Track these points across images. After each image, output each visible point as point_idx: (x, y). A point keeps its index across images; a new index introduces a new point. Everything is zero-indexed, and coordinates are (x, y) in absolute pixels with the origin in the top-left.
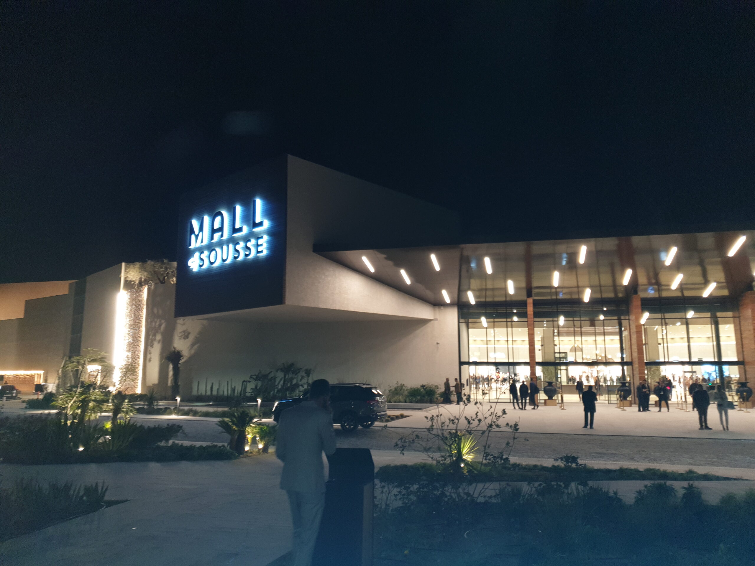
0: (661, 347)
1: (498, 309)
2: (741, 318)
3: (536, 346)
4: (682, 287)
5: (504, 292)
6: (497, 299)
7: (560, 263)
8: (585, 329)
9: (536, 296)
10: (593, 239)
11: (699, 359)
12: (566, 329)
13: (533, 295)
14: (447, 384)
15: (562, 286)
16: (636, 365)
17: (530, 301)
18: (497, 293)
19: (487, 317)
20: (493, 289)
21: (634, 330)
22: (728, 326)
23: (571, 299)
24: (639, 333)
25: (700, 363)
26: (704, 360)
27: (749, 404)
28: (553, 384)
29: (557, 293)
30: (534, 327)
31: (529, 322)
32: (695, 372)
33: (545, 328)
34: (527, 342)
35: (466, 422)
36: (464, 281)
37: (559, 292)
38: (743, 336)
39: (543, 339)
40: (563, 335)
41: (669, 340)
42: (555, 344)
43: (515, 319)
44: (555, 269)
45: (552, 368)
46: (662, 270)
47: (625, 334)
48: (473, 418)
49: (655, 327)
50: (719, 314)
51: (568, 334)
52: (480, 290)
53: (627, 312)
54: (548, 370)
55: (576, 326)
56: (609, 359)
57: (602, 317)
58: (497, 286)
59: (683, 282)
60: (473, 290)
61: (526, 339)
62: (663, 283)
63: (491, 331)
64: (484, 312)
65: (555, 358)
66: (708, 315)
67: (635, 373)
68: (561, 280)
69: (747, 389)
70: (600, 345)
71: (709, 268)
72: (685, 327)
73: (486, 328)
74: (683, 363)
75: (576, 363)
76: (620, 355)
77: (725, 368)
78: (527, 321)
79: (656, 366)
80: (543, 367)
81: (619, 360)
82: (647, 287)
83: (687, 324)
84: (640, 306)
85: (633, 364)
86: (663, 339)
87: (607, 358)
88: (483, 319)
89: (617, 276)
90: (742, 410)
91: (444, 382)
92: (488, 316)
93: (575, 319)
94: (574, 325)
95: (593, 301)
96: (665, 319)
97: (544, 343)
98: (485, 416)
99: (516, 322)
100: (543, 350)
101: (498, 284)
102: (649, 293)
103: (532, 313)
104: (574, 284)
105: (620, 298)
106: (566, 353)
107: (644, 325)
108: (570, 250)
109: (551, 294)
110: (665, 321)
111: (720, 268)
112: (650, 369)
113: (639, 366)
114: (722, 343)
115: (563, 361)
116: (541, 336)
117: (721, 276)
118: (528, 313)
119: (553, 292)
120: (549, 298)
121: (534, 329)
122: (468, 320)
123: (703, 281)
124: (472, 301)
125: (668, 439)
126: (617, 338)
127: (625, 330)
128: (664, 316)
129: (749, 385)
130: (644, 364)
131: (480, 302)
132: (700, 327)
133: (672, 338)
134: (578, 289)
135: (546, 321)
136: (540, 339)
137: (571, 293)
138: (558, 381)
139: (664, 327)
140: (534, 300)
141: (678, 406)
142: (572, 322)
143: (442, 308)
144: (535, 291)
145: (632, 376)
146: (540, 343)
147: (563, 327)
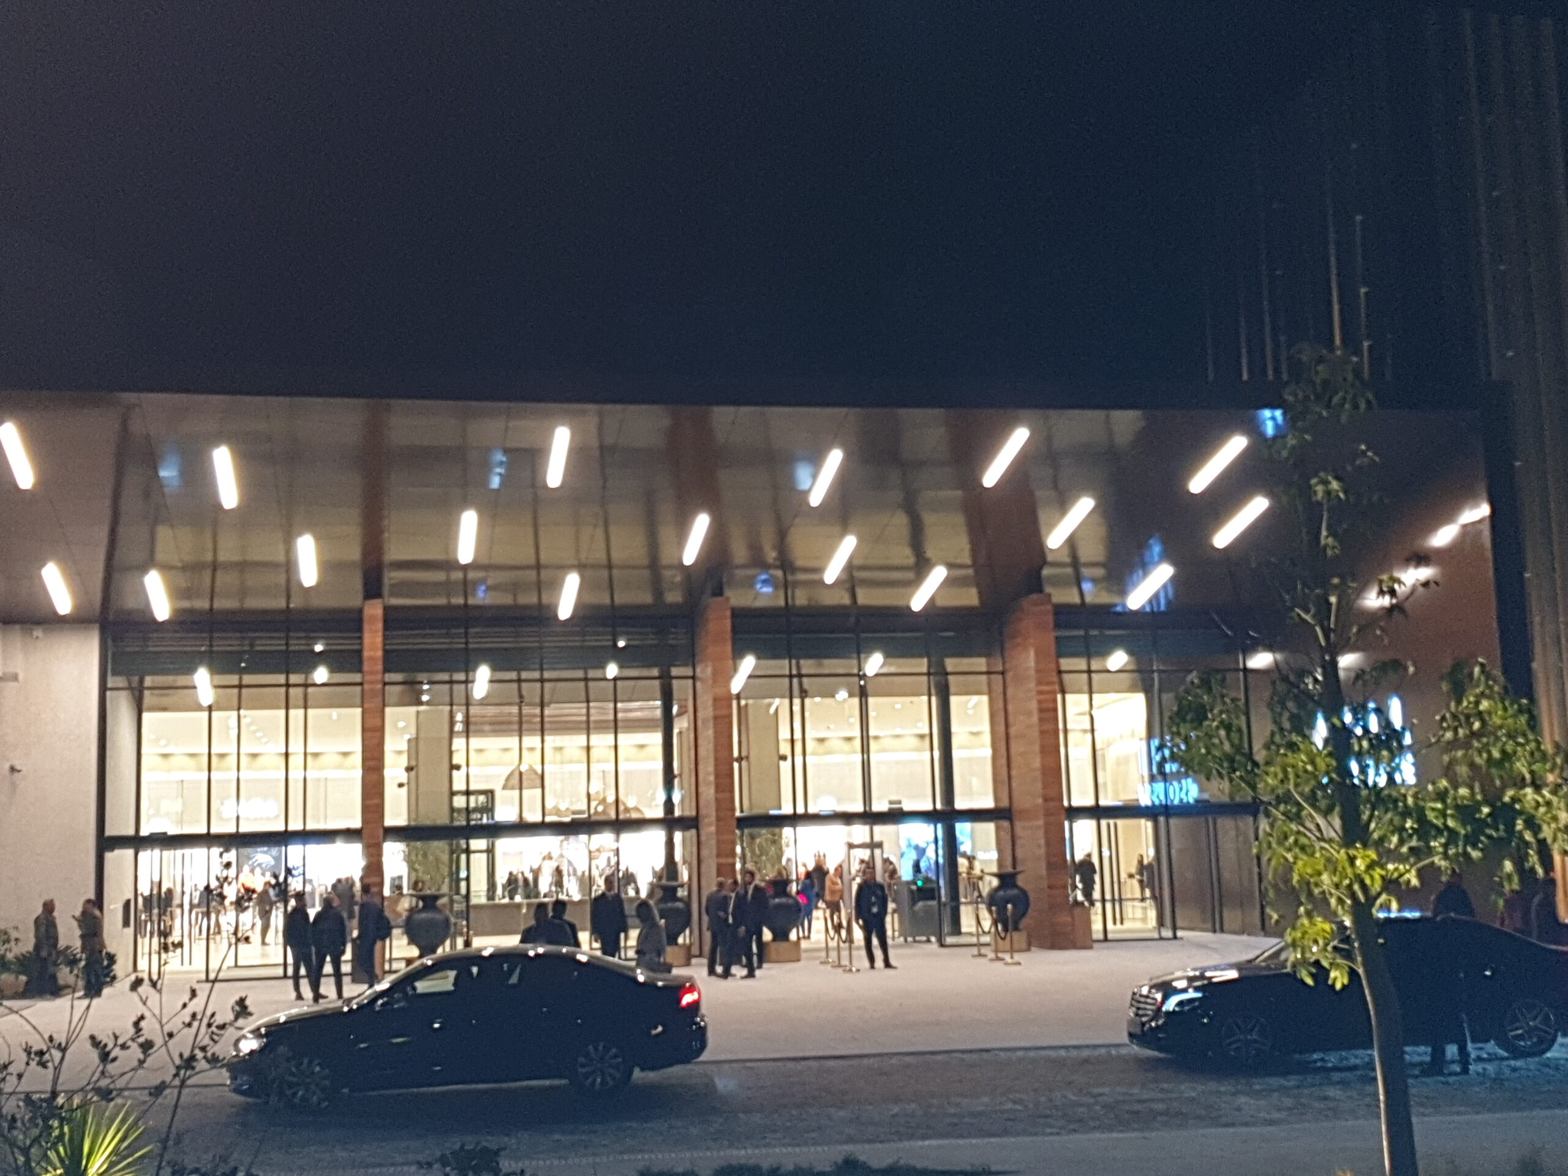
0: (785, 767)
1: (261, 638)
2: (1009, 675)
3: (388, 773)
4: (851, 578)
5: (282, 579)
6: (253, 603)
7: (485, 482)
8: (556, 709)
9: (393, 594)
10: (591, 407)
11: (891, 803)
12: (492, 711)
13: (386, 590)
14: (46, 924)
15: (486, 562)
16: (709, 829)
17: (374, 611)
18: (252, 580)
19: (216, 669)
20: (243, 566)
21: (706, 712)
22: (975, 699)
23: (516, 607)
24: (722, 723)
25: (895, 816)
26: (907, 806)
27: (1019, 938)
28: (443, 901)
29: (467, 587)
30: (384, 705)
31: (366, 687)
32: (880, 845)
33: (422, 708)
34: (357, 759)
35: (94, 1055)
36: (132, 533)
37: (476, 584)
38: (1013, 731)
39: (414, 744)
40: (481, 733)
41: (810, 745)
42: (455, 761)
43: (321, 674)
44: (465, 503)
45: (439, 848)
46: (797, 520)
47: (681, 725)
48: (120, 1041)
49: (770, 705)
50: (951, 664)
51: (499, 727)
52: (191, 568)
53: (691, 657)
54: (425, 855)
55: (526, 700)
56: (627, 810)
57: (612, 670)
58: (255, 555)
59: (856, 562)
60: (164, 568)
61: (355, 745)
62: (799, 563)
63: (225, 719)
64: (203, 649)
65: (452, 810)
66: (922, 665)
67: (705, 853)
68: (484, 540)
69: (1015, 892)
70: (603, 764)
71: (929, 519)
72: (856, 701)
73: (210, 709)
74: (847, 818)
75: (521, 828)
76: (661, 797)
77: (963, 829)
78: (361, 684)
79: (771, 829)
80: (408, 846)
81: (659, 813)
82: (750, 572)
83: (863, 694)
84: (728, 636)
85: (701, 826)
86: (792, 741)
87: (621, 808)
88: (202, 677)
89: (666, 534)
90: (1003, 959)
91: (35, 916)
92: (221, 664)
93: (525, 675)
94: (521, 696)
95: (585, 615)
96: (800, 676)
97: (417, 759)
98: (167, 1029)
99: (324, 685)
100: (413, 785)
101: (263, 548)
102: (758, 595)
103: (380, 653)
104: (526, 555)
105: (671, 605)
106: (490, 793)
107: (738, 697)
108: (516, 441)
109: (446, 587)
110: (801, 684)
111: (959, 519)
112: (752, 837)
113: (718, 831)
114: (956, 754)
115: (481, 819)
116: (407, 737)
117: (960, 546)
118: (366, 654)
119: (456, 583)
120: (441, 601)
121: (383, 712)
122: (141, 681)
123: (911, 560)
124: (162, 608)
125: (790, 1065)
126: (656, 738)
127: (680, 714)
128: (798, 667)
129: (1021, 881)
130: (735, 823)
131: (191, 611)
132: (899, 702)
133: (821, 740)
134: (539, 574)
135: (430, 683)
136: (404, 746)
137: (515, 588)
138: (458, 893)
139: (797, 702)
140: (387, 609)
141: (827, 956)
142: (515, 686)
143: (38, 632)
144: (391, 577)
145: (695, 862)
146: (403, 761)
147: (483, 702)
